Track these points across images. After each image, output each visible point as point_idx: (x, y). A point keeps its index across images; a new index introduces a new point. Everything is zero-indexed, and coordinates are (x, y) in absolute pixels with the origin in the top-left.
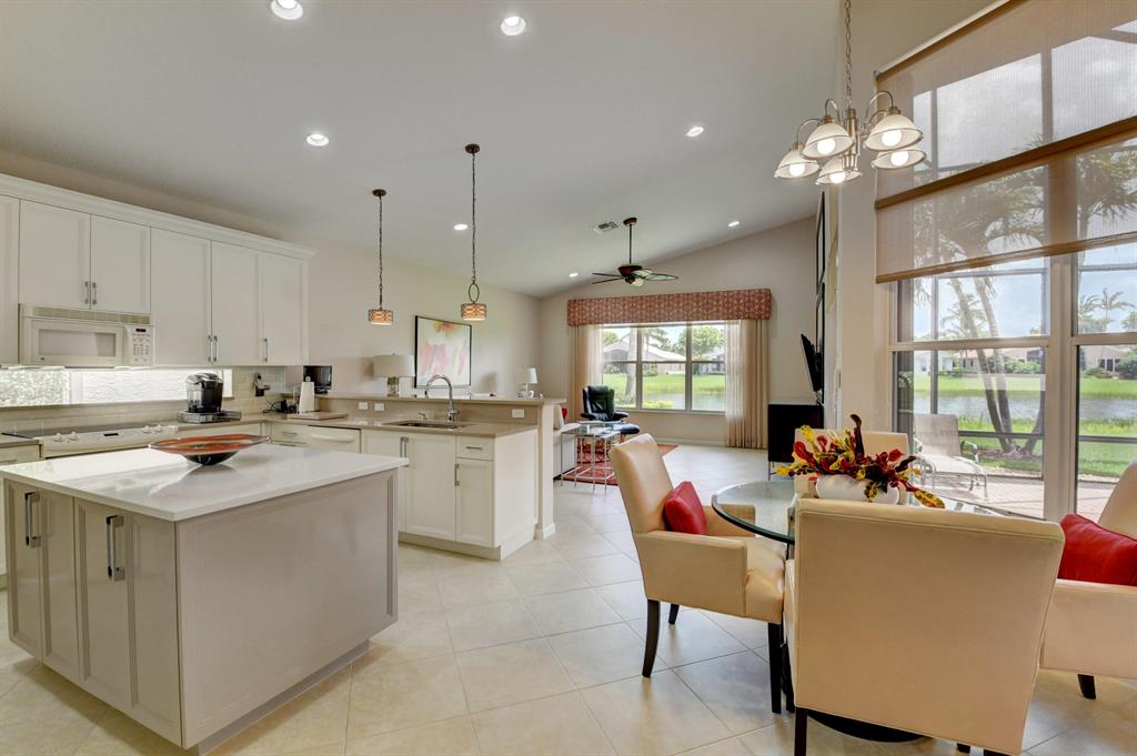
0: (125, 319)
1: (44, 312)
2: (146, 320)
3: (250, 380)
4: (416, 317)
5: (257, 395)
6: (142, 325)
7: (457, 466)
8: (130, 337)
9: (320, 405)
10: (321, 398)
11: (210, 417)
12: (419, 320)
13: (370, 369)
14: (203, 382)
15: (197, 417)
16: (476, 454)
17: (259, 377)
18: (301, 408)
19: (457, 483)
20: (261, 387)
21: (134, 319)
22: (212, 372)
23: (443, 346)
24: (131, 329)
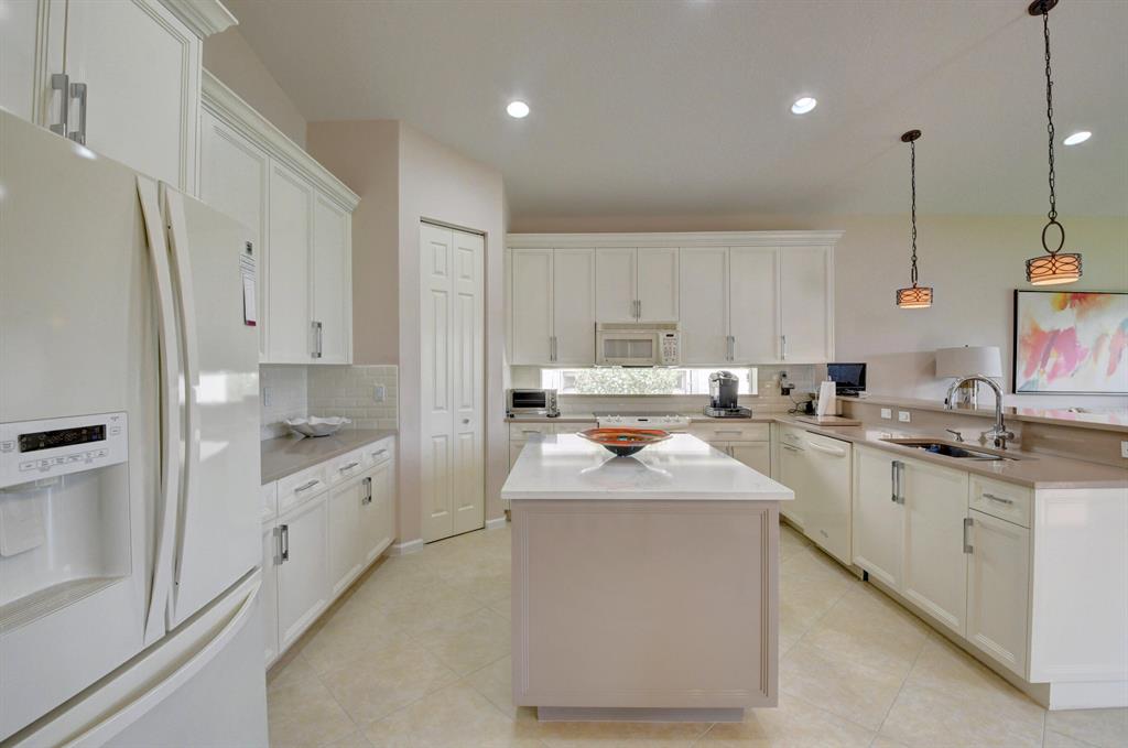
0: (660, 327)
1: (607, 327)
2: (674, 327)
3: (776, 377)
4: (1016, 292)
5: (783, 394)
6: (670, 329)
7: (968, 522)
8: (661, 341)
9: (843, 408)
10: (844, 401)
11: (723, 413)
12: (1020, 295)
13: (931, 367)
14: (720, 379)
15: (711, 411)
16: (1002, 511)
17: (784, 376)
18: (820, 411)
19: (969, 549)
20: (786, 386)
21: (665, 326)
22: (726, 370)
23: (1071, 332)
24: (662, 335)
